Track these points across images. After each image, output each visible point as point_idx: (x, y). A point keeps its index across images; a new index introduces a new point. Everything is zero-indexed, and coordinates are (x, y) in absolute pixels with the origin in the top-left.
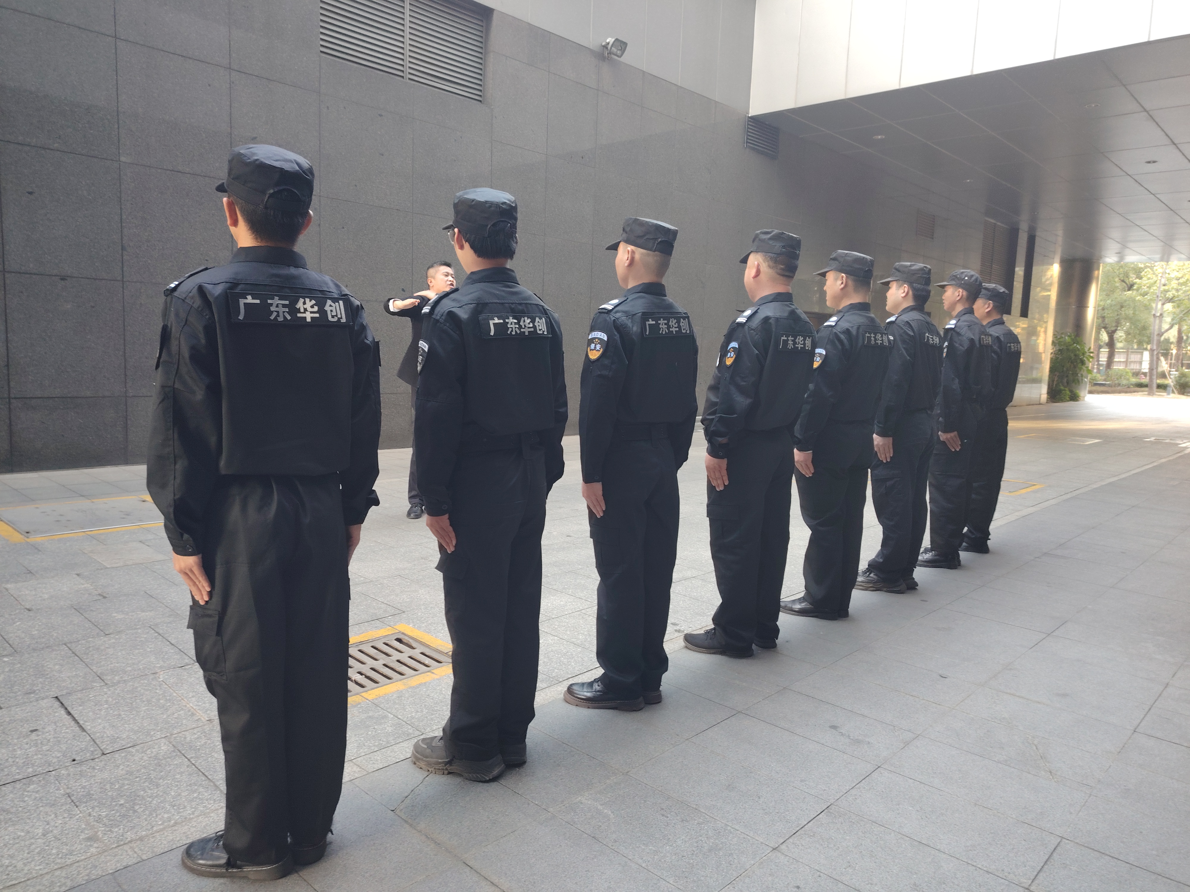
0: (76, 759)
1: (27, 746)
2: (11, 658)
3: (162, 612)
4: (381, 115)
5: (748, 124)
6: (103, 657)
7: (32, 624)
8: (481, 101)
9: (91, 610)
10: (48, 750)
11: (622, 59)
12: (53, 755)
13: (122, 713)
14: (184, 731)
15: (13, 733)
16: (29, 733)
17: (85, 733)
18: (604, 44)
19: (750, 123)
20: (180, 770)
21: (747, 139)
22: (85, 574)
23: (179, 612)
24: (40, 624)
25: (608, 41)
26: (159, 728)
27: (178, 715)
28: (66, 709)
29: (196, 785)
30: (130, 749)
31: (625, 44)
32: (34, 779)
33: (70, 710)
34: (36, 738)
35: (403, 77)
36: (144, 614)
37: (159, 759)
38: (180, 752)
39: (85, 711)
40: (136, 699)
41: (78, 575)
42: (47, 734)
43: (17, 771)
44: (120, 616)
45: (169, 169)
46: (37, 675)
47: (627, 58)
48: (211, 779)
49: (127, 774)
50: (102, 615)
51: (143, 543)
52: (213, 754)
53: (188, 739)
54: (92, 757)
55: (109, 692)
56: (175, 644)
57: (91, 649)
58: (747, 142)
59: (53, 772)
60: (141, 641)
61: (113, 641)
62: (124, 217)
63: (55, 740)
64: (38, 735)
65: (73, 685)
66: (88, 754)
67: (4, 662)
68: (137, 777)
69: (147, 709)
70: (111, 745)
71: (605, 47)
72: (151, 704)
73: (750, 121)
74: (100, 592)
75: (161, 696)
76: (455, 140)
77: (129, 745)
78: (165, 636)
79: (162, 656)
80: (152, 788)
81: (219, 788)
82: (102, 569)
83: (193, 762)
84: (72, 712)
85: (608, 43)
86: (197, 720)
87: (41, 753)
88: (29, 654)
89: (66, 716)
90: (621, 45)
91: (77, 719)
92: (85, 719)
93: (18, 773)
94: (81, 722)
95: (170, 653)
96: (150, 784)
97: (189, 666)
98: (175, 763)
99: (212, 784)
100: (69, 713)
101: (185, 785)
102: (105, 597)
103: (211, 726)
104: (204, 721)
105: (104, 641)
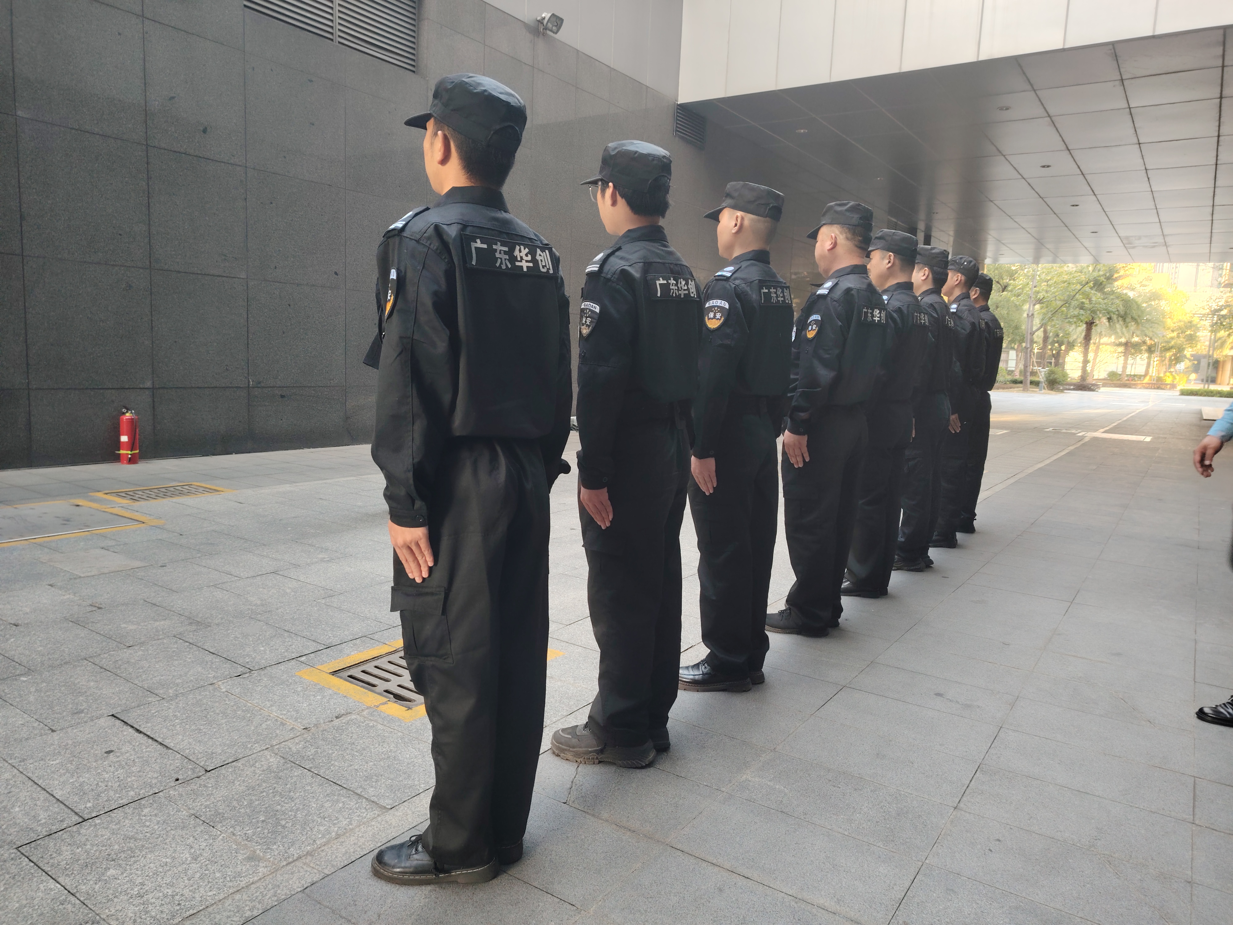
0: (180, 777)
1: (112, 769)
2: (30, 677)
3: (178, 620)
4: (311, 81)
5: (678, 112)
6: (141, 671)
7: (30, 639)
8: (414, 72)
9: (93, 622)
10: (139, 772)
11: (557, 36)
12: (149, 776)
13: (202, 727)
14: (283, 742)
15: (86, 756)
16: (106, 755)
17: (171, 751)
18: (539, 18)
19: (678, 111)
20: (306, 781)
21: (676, 127)
22: (59, 584)
23: (199, 620)
24: (40, 639)
25: (543, 15)
26: (254, 740)
27: (266, 725)
28: (132, 727)
29: (335, 795)
30: (234, 763)
31: (562, 20)
32: (143, 802)
33: (138, 728)
34: (117, 759)
35: (332, 40)
36: (158, 623)
37: (274, 772)
38: (295, 763)
39: (157, 728)
40: (208, 713)
41: (51, 585)
42: (128, 755)
43: (117, 795)
44: (132, 627)
45: (75, 127)
46: (73, 693)
47: (563, 35)
48: (348, 788)
49: (248, 790)
50: (109, 627)
51: (108, 550)
52: (332, 762)
53: (294, 749)
54: (196, 775)
55: (172, 707)
56: (216, 652)
57: (120, 663)
58: (677, 131)
59: (161, 794)
60: (174, 651)
61: (141, 653)
62: (23, 181)
63: (140, 760)
64: (118, 757)
65: (124, 701)
66: (190, 773)
67: (24, 682)
68: (262, 792)
69: (228, 721)
70: (210, 761)
71: (541, 22)
72: (228, 716)
73: (679, 109)
74: (91, 603)
75: (235, 707)
76: (389, 112)
77: (230, 760)
78: (199, 644)
79: (208, 666)
80: (286, 801)
81: (362, 796)
82: (75, 579)
83: (316, 772)
84: (141, 730)
85: (544, 18)
86: (291, 729)
87: (133, 774)
88: (49, 671)
89: (138, 734)
90: (557, 21)
91: (152, 736)
92: (162, 736)
93: (120, 797)
94: (160, 740)
95: (216, 662)
96: (282, 798)
97: (247, 675)
98: (296, 774)
99: (352, 793)
100: (138, 731)
101: (321, 795)
102: (99, 608)
103: (311, 734)
104: (300, 729)
105: (131, 654)
